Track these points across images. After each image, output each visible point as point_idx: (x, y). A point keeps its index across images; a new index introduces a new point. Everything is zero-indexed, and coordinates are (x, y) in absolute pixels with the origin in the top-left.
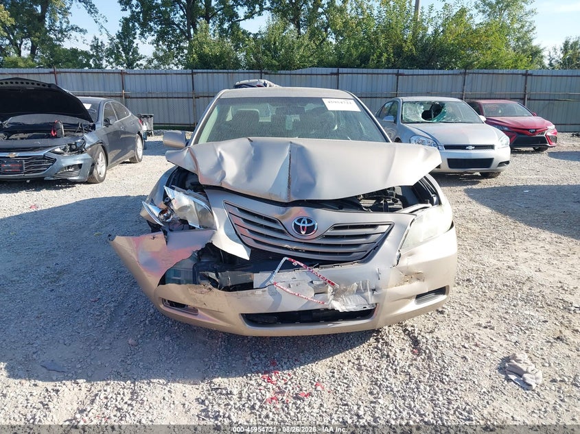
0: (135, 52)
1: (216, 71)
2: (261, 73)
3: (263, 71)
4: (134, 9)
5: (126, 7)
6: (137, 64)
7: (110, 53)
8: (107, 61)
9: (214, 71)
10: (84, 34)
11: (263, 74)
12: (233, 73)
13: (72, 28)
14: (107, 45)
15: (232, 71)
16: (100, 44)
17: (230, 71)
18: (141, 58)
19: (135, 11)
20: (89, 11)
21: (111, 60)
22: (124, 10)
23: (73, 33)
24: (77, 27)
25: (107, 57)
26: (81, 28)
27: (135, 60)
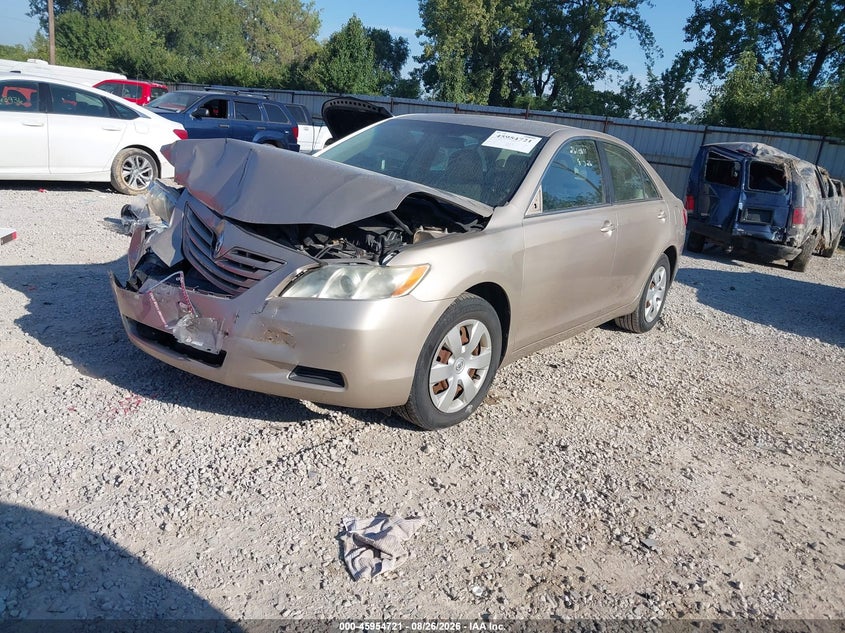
0: (682, 99)
1: (745, 131)
2: (823, 140)
3: (828, 138)
4: (703, 39)
5: (693, 36)
6: (679, 118)
7: (646, 99)
8: (637, 110)
9: (742, 130)
10: (622, 72)
11: (826, 144)
12: (773, 136)
13: (610, 65)
14: (644, 89)
15: (772, 133)
16: (635, 86)
17: (768, 132)
18: (687, 110)
19: (704, 42)
20: (643, 43)
21: (645, 110)
22: (689, 40)
23: (609, 72)
24: (616, 63)
25: (639, 105)
26: (621, 63)
27: (677, 112)
